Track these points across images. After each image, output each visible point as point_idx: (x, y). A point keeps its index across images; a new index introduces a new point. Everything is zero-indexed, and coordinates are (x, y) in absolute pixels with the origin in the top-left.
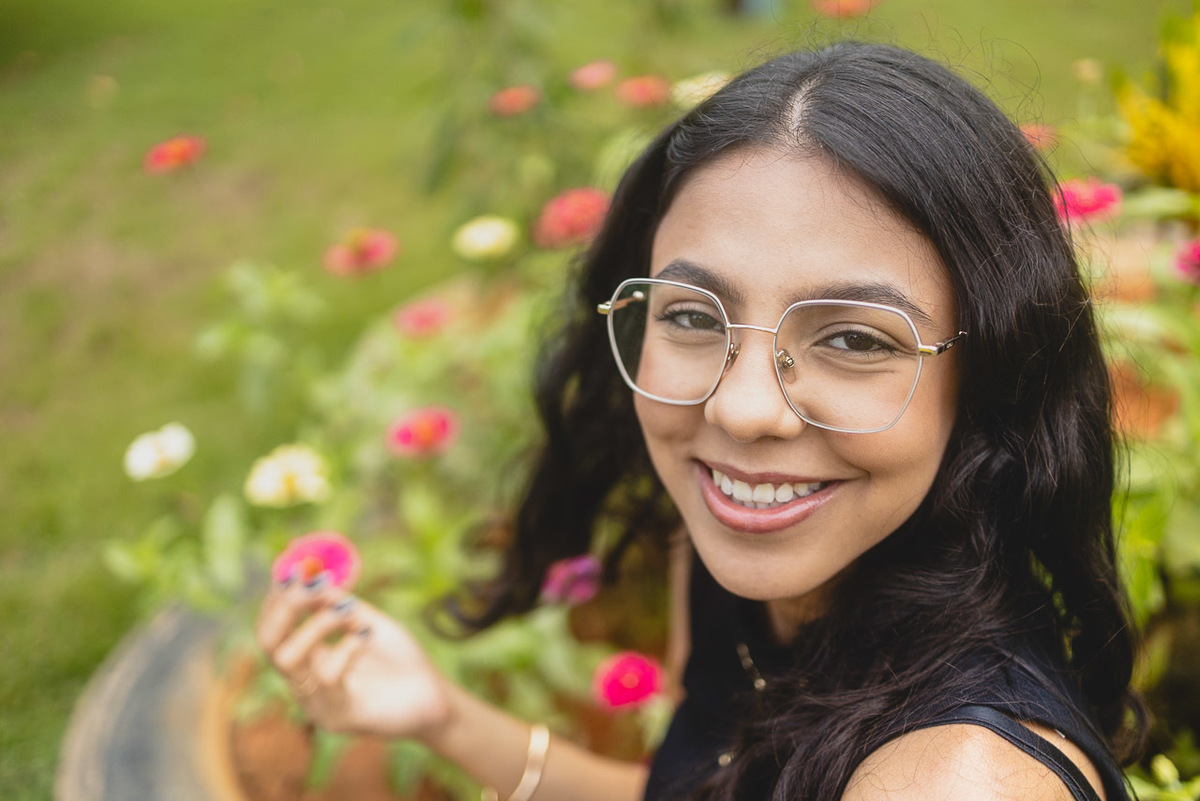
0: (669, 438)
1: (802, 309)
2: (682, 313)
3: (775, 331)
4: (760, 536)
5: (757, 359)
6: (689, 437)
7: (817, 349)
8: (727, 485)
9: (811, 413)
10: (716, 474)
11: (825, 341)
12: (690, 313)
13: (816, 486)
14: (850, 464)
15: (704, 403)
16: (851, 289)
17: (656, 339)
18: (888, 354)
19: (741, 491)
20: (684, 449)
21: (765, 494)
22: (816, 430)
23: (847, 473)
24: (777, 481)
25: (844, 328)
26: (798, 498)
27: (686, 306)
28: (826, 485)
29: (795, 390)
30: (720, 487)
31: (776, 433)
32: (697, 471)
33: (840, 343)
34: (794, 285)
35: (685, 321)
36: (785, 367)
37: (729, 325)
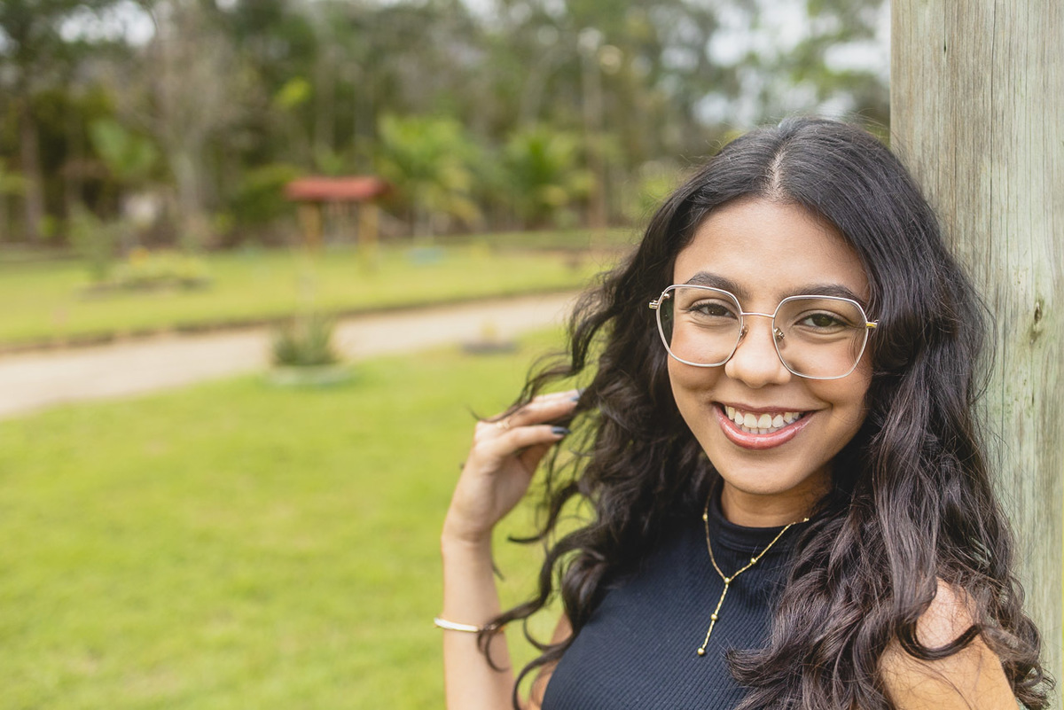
0: (694, 388)
1: (788, 302)
2: (705, 305)
3: (773, 316)
4: (763, 451)
5: (760, 335)
6: (710, 387)
7: (797, 327)
8: (739, 418)
9: (795, 367)
10: (730, 411)
11: (800, 322)
13: (796, 415)
14: (821, 399)
15: (724, 365)
16: (819, 289)
17: (684, 322)
18: (843, 328)
19: (749, 420)
20: (705, 396)
21: (766, 421)
22: (800, 379)
23: (819, 405)
24: (774, 412)
25: (813, 312)
26: (787, 425)
27: (706, 302)
28: (804, 414)
29: (786, 352)
30: (733, 420)
31: (776, 382)
32: (715, 411)
33: (810, 322)
34: (783, 287)
35: (706, 310)
36: (779, 339)
37: (742, 313)
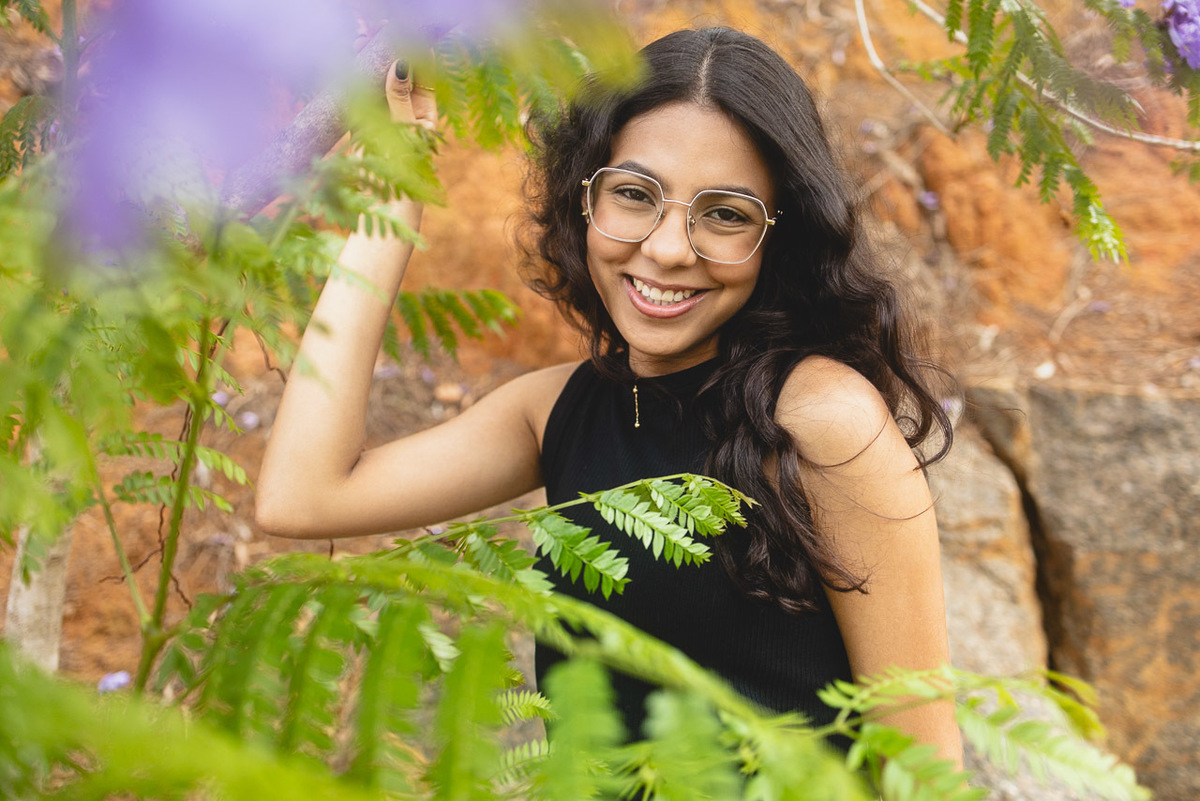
0: (611, 261)
1: (704, 195)
2: (628, 190)
3: (690, 205)
4: (662, 320)
6: (624, 261)
7: (705, 218)
8: (645, 291)
9: (701, 251)
10: (639, 284)
11: (710, 214)
12: (630, 190)
13: (695, 292)
14: (715, 281)
15: (641, 242)
17: (608, 201)
18: (740, 223)
20: (618, 269)
21: (669, 295)
22: (703, 261)
25: (718, 207)
26: (685, 300)
27: (629, 187)
28: (699, 292)
29: (695, 238)
30: (640, 292)
31: (683, 265)
32: (624, 281)
33: (716, 215)
35: (628, 194)
36: (691, 225)
37: (663, 200)
